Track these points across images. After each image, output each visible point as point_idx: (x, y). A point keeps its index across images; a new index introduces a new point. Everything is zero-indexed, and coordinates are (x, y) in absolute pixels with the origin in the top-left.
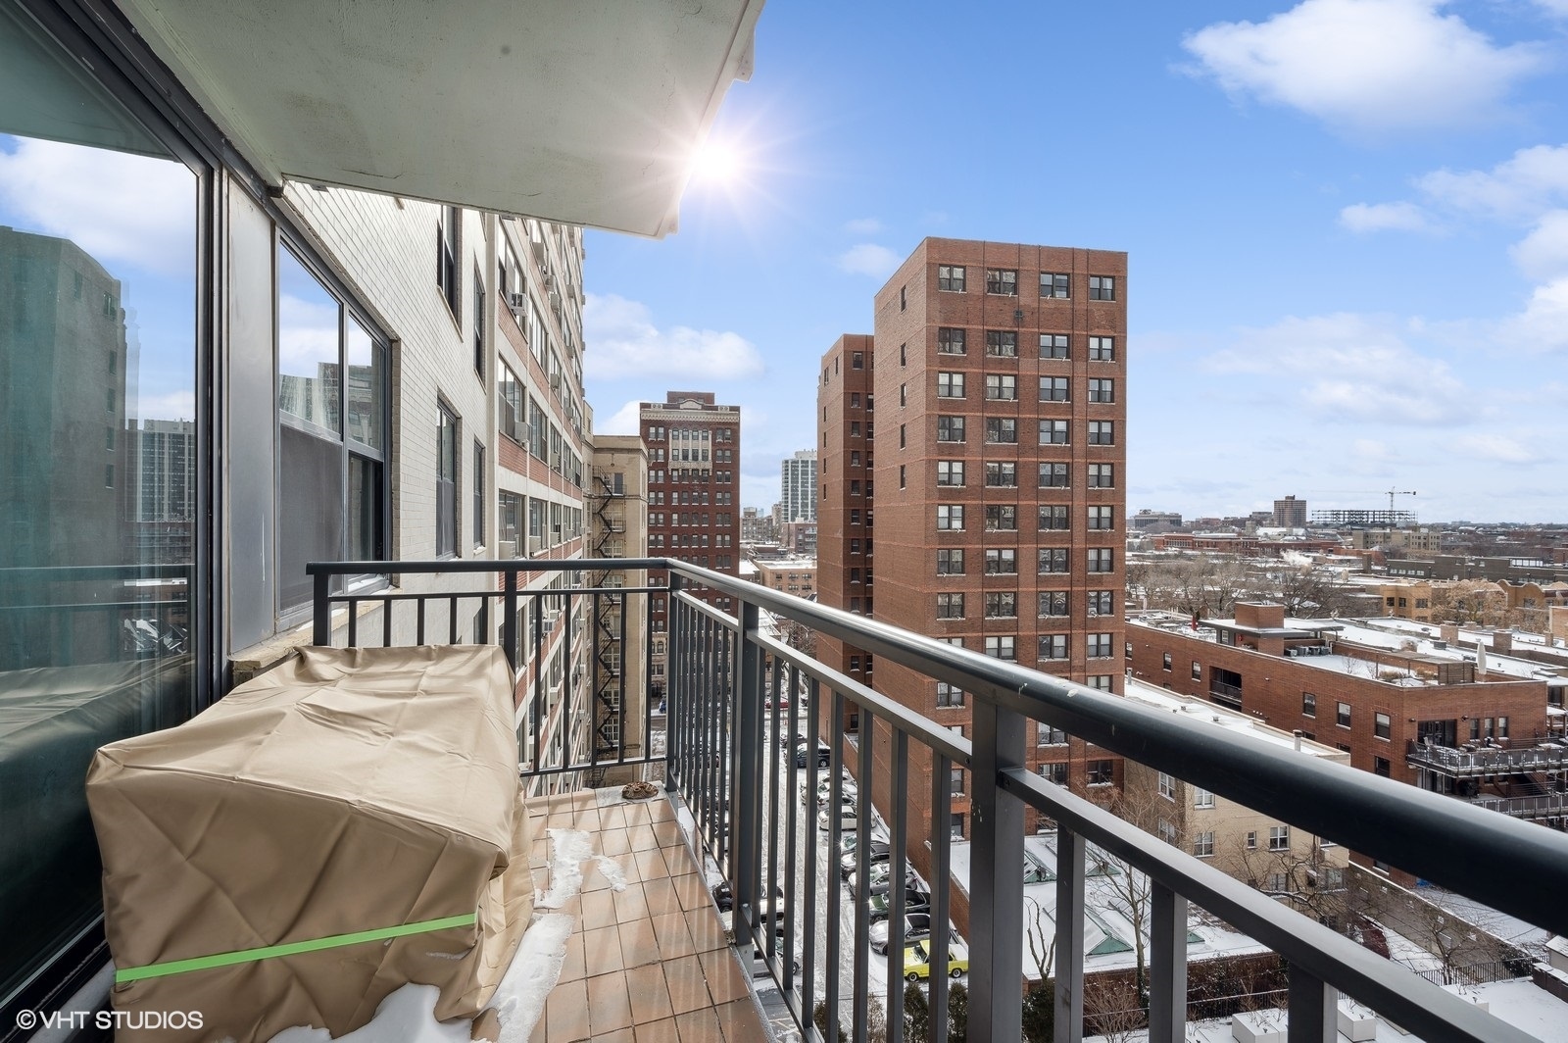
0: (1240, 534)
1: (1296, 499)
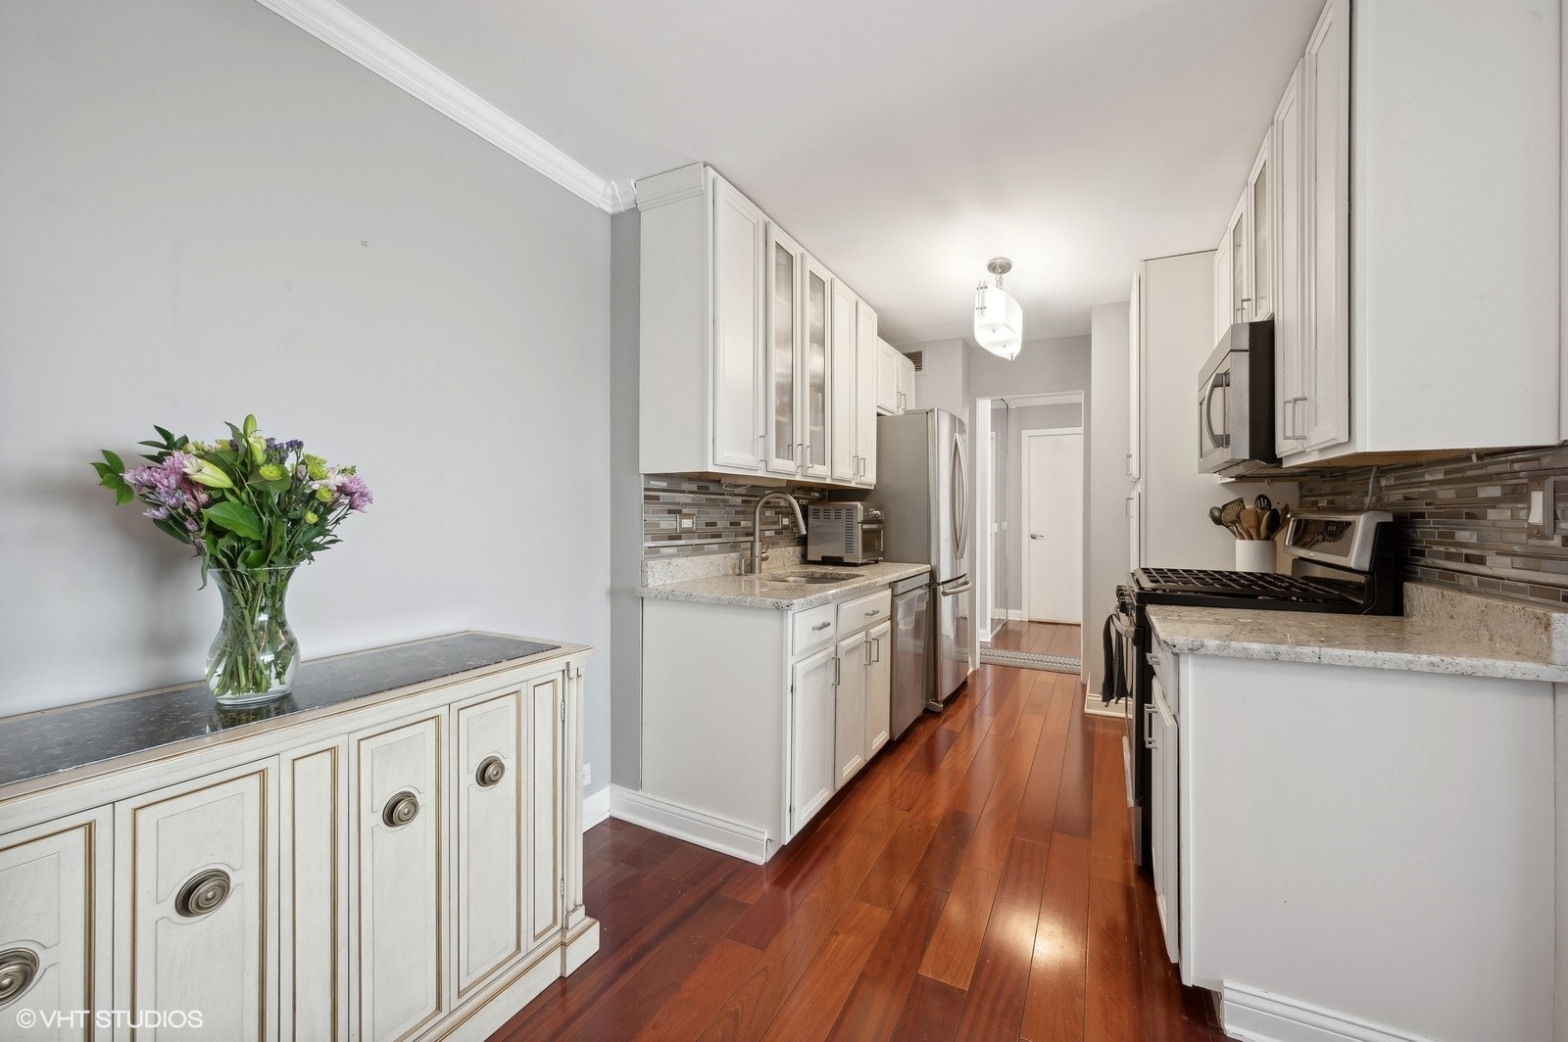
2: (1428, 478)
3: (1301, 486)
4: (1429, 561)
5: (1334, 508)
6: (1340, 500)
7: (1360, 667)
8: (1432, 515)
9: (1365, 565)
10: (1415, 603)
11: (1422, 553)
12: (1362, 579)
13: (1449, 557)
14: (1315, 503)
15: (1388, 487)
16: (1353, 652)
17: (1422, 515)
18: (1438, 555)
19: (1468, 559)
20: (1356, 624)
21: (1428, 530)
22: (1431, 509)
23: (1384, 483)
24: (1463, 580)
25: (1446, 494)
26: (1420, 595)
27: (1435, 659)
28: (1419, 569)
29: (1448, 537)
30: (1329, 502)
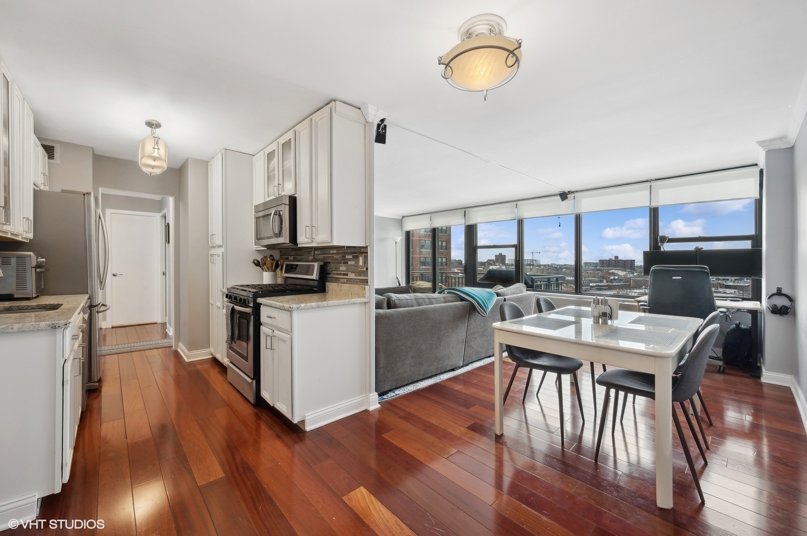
0: (484, 269)
1: (503, 254)
2: (331, 252)
3: (281, 252)
4: (332, 276)
5: (295, 260)
6: (299, 257)
7: (336, 305)
8: (332, 263)
9: (318, 279)
10: (330, 288)
11: (330, 274)
12: (316, 283)
13: (338, 274)
14: (288, 258)
15: (318, 254)
16: (334, 302)
17: (330, 263)
18: (335, 274)
19: (344, 275)
20: (315, 296)
21: (332, 266)
22: (332, 261)
23: (316, 253)
24: (341, 280)
25: (336, 257)
26: (331, 286)
27: (349, 300)
28: (329, 279)
29: (337, 269)
30: (294, 258)
